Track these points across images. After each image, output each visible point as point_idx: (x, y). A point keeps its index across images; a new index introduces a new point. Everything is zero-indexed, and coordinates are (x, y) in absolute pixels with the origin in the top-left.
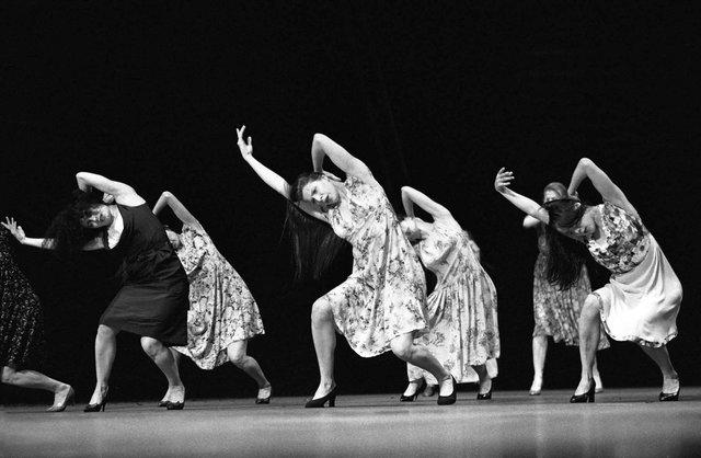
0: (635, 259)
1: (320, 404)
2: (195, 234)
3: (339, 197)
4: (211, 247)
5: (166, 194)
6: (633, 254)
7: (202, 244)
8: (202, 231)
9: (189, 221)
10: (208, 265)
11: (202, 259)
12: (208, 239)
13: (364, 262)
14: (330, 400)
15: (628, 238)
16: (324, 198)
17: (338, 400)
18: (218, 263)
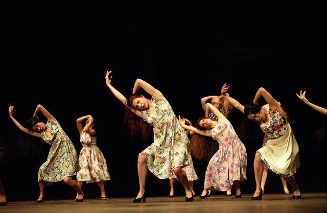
0: (281, 133)
1: (139, 201)
2: (53, 123)
3: (149, 106)
4: (60, 129)
5: (39, 106)
6: (280, 131)
7: (56, 128)
8: (56, 122)
9: (50, 118)
10: (58, 137)
11: (56, 135)
12: (59, 125)
13: (161, 134)
14: (143, 199)
15: (279, 123)
16: (143, 105)
17: (147, 199)
18: (63, 136)
